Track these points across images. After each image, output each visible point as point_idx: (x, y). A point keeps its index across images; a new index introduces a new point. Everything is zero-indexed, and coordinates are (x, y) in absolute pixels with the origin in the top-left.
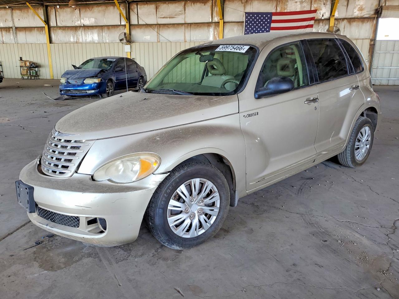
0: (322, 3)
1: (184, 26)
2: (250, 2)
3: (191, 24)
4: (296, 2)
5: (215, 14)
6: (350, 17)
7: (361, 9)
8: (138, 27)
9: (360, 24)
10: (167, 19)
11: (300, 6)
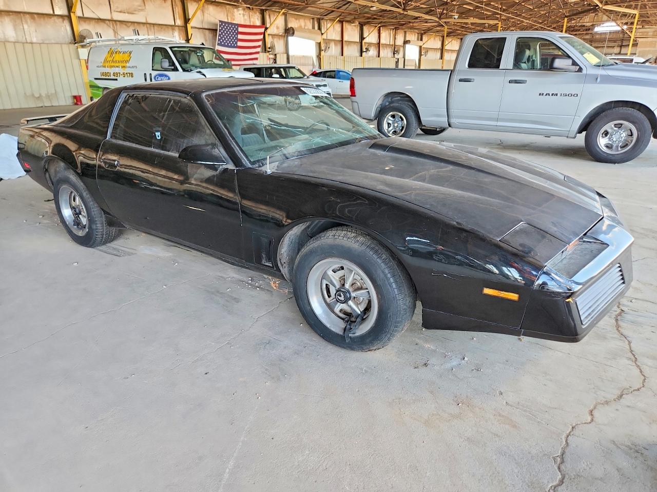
0: (256, 18)
1: (145, 26)
2: (206, 7)
3: (154, 24)
4: (240, 14)
5: (177, 16)
6: (272, 34)
7: (278, 28)
8: (85, 22)
9: (278, 40)
10: (124, 14)
11: (242, 18)
